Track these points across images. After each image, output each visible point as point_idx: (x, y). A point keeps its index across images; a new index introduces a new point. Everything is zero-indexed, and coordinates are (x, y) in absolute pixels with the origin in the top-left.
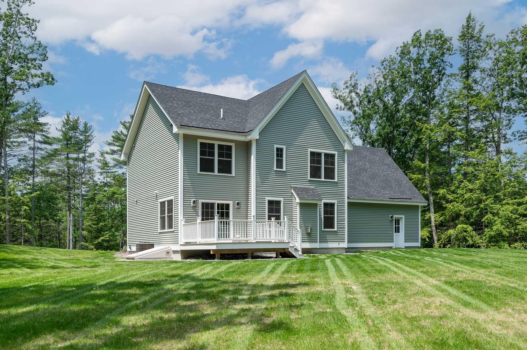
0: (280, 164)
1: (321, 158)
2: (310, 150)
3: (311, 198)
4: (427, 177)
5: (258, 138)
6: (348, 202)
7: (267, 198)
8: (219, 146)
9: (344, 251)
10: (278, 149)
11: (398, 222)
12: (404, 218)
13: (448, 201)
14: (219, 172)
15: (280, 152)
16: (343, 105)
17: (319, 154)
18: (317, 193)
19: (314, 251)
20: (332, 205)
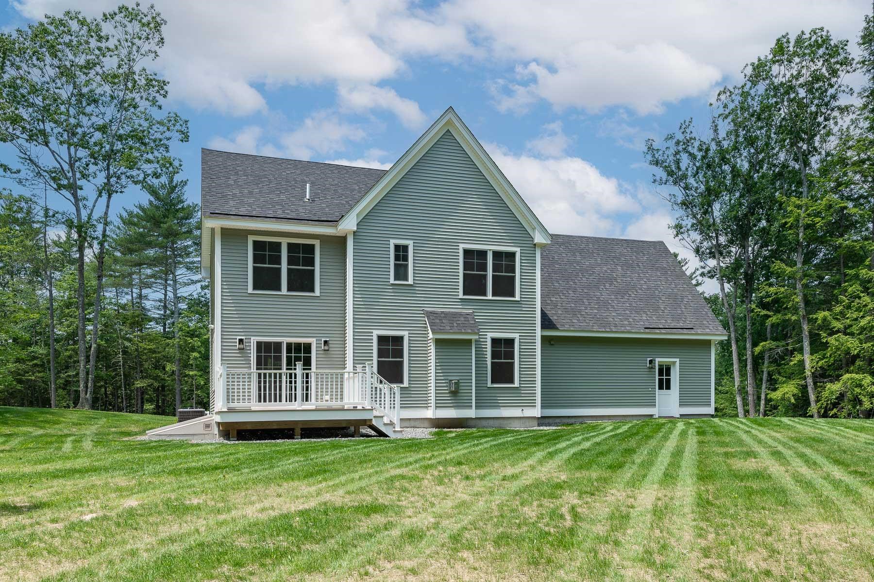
0: (401, 272)
1: (486, 260)
2: (462, 246)
3: (457, 331)
4: (797, 291)
5: (355, 229)
6: (542, 337)
7: (376, 333)
8: (290, 245)
9: (536, 422)
10: (397, 247)
11: (666, 370)
12: (678, 364)
13: (832, 333)
14: (289, 290)
15: (401, 252)
16: (664, 175)
17: (483, 254)
18: (472, 322)
19: (472, 423)
20: (510, 342)
